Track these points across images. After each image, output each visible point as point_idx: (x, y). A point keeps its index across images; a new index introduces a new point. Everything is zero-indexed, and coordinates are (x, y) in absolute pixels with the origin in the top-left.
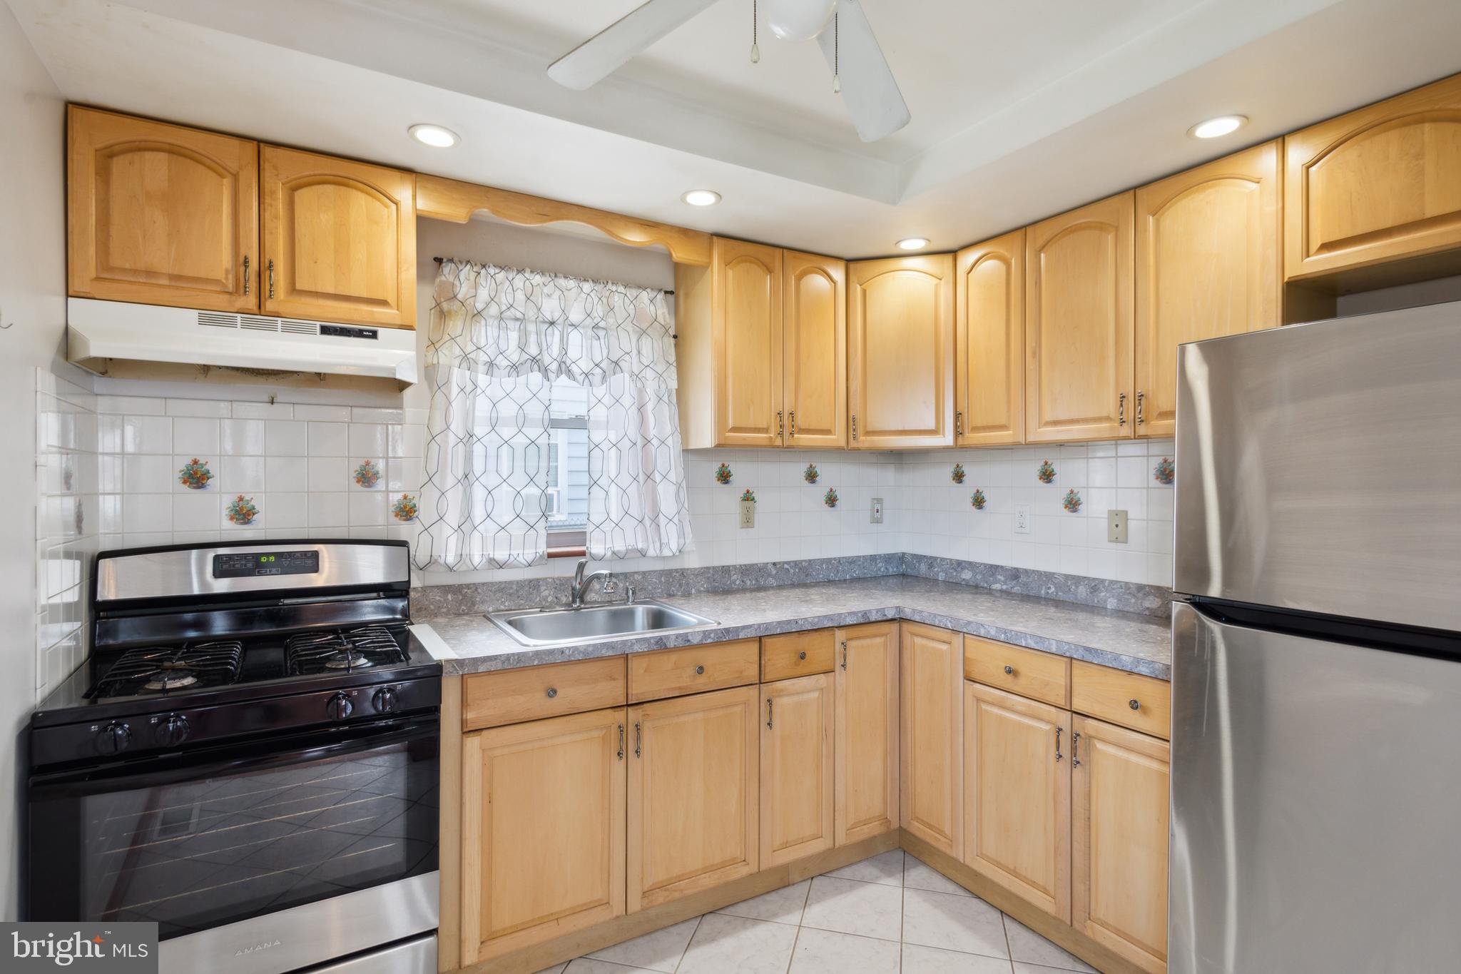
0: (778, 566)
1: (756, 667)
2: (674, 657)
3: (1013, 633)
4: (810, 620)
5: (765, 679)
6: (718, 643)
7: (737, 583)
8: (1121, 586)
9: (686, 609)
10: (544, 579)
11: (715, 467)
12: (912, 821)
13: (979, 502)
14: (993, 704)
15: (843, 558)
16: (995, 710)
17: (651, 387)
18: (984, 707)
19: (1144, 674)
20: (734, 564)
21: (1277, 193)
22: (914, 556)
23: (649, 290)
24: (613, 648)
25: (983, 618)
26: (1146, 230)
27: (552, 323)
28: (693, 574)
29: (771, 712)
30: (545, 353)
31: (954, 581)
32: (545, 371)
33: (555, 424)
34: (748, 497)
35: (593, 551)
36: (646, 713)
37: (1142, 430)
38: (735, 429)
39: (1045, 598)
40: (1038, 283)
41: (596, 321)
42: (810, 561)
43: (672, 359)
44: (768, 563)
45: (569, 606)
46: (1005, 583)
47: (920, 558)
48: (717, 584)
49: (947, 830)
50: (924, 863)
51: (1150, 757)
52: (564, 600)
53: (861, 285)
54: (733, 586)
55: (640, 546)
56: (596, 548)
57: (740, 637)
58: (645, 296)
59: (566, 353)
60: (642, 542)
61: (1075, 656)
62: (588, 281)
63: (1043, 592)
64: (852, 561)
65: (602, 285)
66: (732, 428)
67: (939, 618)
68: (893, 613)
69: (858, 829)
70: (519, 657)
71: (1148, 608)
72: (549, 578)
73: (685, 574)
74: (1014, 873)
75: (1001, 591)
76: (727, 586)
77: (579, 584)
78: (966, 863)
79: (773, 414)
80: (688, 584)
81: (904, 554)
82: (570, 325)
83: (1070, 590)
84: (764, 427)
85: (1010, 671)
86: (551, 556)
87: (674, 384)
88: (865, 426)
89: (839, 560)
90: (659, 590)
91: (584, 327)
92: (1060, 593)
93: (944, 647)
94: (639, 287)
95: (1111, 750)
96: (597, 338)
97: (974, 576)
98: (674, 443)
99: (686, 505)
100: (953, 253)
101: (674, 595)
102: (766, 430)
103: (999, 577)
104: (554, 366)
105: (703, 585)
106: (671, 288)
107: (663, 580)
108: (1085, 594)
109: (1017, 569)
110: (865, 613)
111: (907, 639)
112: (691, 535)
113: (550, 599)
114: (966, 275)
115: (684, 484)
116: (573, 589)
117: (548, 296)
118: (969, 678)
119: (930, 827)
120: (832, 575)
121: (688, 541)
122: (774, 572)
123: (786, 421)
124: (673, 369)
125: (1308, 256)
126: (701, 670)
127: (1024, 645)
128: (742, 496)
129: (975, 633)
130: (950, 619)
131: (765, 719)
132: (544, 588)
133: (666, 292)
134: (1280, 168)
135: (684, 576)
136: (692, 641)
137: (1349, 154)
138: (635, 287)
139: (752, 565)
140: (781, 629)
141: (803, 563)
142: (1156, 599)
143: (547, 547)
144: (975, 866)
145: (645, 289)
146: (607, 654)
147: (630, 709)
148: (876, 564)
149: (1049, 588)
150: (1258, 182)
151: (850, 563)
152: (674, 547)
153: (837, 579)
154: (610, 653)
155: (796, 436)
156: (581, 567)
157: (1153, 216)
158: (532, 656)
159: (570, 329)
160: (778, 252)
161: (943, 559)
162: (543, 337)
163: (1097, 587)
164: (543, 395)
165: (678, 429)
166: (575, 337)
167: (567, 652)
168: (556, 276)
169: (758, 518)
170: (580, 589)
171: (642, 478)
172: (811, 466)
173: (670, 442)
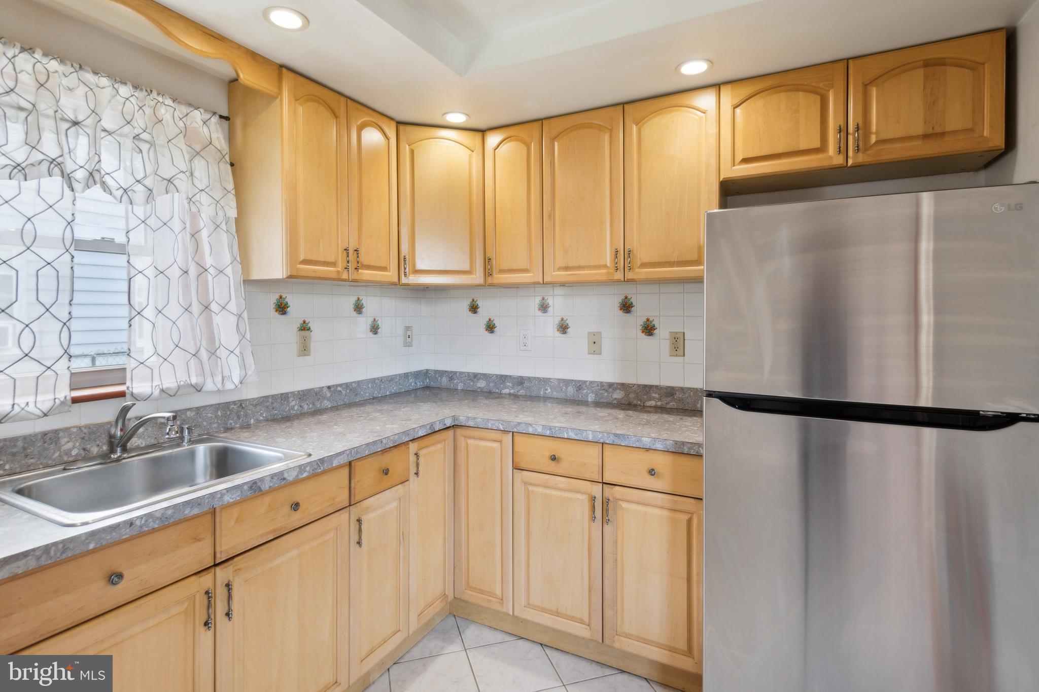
0: (332, 389)
1: (346, 491)
2: (267, 499)
3: (557, 429)
4: (392, 438)
5: (354, 501)
6: (314, 476)
7: (296, 408)
8: (598, 384)
9: (257, 442)
10: (67, 430)
11: (273, 299)
12: (466, 591)
13: (490, 328)
14: (538, 485)
15: (384, 377)
16: (540, 490)
17: (207, 212)
18: (531, 488)
19: (659, 449)
20: (292, 391)
21: (716, 121)
22: (436, 372)
23: (202, 110)
24: (199, 504)
25: (522, 418)
26: (631, 134)
27: (76, 123)
28: (252, 405)
29: (360, 530)
30: (67, 156)
31: (471, 389)
32: (68, 179)
33: (81, 245)
34: (304, 327)
35: (135, 391)
36: (236, 568)
37: (629, 275)
38: (306, 262)
39: (544, 397)
40: (552, 164)
41: (136, 132)
42: (359, 382)
43: (230, 186)
44: (323, 387)
45: (105, 458)
46: (513, 388)
47: (442, 373)
48: (276, 412)
49: (498, 592)
50: (473, 622)
51: (662, 508)
52: (95, 450)
53: (409, 146)
54: (292, 412)
55: (194, 380)
56: (139, 386)
57: (334, 465)
58: (197, 116)
59: (100, 161)
60: (197, 376)
61: (607, 442)
62: (125, 84)
63: (542, 393)
64: (391, 379)
65: (145, 93)
66: (303, 260)
67: (492, 422)
68: (450, 421)
69: (426, 611)
70: (65, 544)
71: (616, 399)
72: (74, 427)
73: (244, 406)
74: (557, 614)
75: (510, 394)
76: (286, 412)
77: (121, 430)
78: (516, 614)
79: (340, 250)
80: (246, 415)
81: (427, 370)
82: (102, 130)
83: (562, 390)
84: (334, 261)
85: (554, 458)
86: (75, 400)
87: (233, 213)
88: (414, 265)
89: (381, 380)
90: (215, 425)
91: (120, 135)
92: (554, 393)
93: (495, 445)
94: (190, 105)
95: (633, 507)
96: (138, 150)
97: (488, 384)
98: (233, 273)
99: (248, 336)
100: (482, 132)
101: (232, 429)
102: (333, 264)
103: (508, 384)
104: (80, 175)
105: (262, 414)
106: (225, 114)
107: (219, 413)
108: (572, 392)
109: (522, 377)
110: (432, 425)
111: (462, 442)
112: (253, 367)
113: (74, 452)
114: (493, 151)
115: (245, 315)
116: (111, 437)
117: (70, 90)
118: (517, 468)
119: (482, 592)
120: (376, 392)
121: (249, 373)
122: (329, 395)
123: (352, 256)
124: (231, 197)
125: (734, 166)
126: (296, 506)
127: (566, 437)
128: (299, 326)
129: (524, 432)
130: (502, 422)
131: (355, 538)
132: (66, 440)
133: (221, 117)
134: (718, 106)
135: (243, 408)
136: (288, 478)
137: (758, 103)
138: (185, 104)
139: (309, 391)
140: (369, 451)
141: (353, 384)
142: (621, 392)
143: (71, 390)
144: (524, 616)
145: (197, 108)
146: (192, 513)
147: (218, 569)
148: (409, 380)
149: (546, 390)
150: (704, 113)
151: (390, 381)
152: (236, 380)
153: (380, 396)
154: (196, 511)
155: (360, 271)
156: (125, 410)
157: (636, 125)
158: (87, 539)
159: (103, 134)
160: (343, 100)
161: (461, 373)
162: (63, 138)
163: (581, 386)
164: (65, 206)
165: (238, 259)
166: (107, 146)
167: (138, 523)
168: (81, 67)
169: (313, 346)
170: (121, 437)
171: (196, 308)
172: (358, 299)
173: (229, 271)
